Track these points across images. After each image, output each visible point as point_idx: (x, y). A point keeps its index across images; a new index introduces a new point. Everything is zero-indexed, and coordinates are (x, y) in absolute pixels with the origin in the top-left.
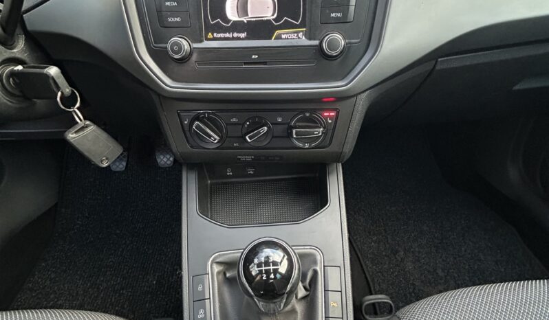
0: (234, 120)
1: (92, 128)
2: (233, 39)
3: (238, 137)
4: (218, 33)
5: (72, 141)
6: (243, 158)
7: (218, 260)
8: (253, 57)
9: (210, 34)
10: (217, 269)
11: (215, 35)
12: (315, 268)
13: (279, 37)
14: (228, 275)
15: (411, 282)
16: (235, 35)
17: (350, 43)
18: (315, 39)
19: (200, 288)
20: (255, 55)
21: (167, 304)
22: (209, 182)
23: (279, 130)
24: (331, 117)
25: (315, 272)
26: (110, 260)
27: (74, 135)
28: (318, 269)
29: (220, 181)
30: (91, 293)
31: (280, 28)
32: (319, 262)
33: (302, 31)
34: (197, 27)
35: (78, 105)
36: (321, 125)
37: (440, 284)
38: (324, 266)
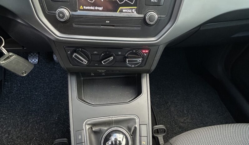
0: (96, 52)
1: (15, 56)
2: (95, 10)
3: (98, 61)
4: (86, 6)
5: (2, 65)
6: (100, 71)
7: (88, 123)
8: (107, 22)
9: (81, 7)
10: (88, 127)
11: (84, 7)
12: (135, 126)
13: (121, 11)
14: (93, 129)
15: (173, 116)
16: (96, 8)
17: (160, 17)
18: (141, 14)
19: (80, 137)
20: (108, 21)
21: (63, 129)
22: (82, 78)
23: (119, 58)
24: (146, 53)
25: (135, 128)
26: (33, 108)
27: (4, 62)
28: (137, 126)
29: (88, 78)
30: (25, 124)
31: (122, 5)
32: (137, 123)
33: (135, 9)
34: (74, 2)
35: (3, 45)
36: (141, 56)
37: (185, 116)
38: (140, 125)
